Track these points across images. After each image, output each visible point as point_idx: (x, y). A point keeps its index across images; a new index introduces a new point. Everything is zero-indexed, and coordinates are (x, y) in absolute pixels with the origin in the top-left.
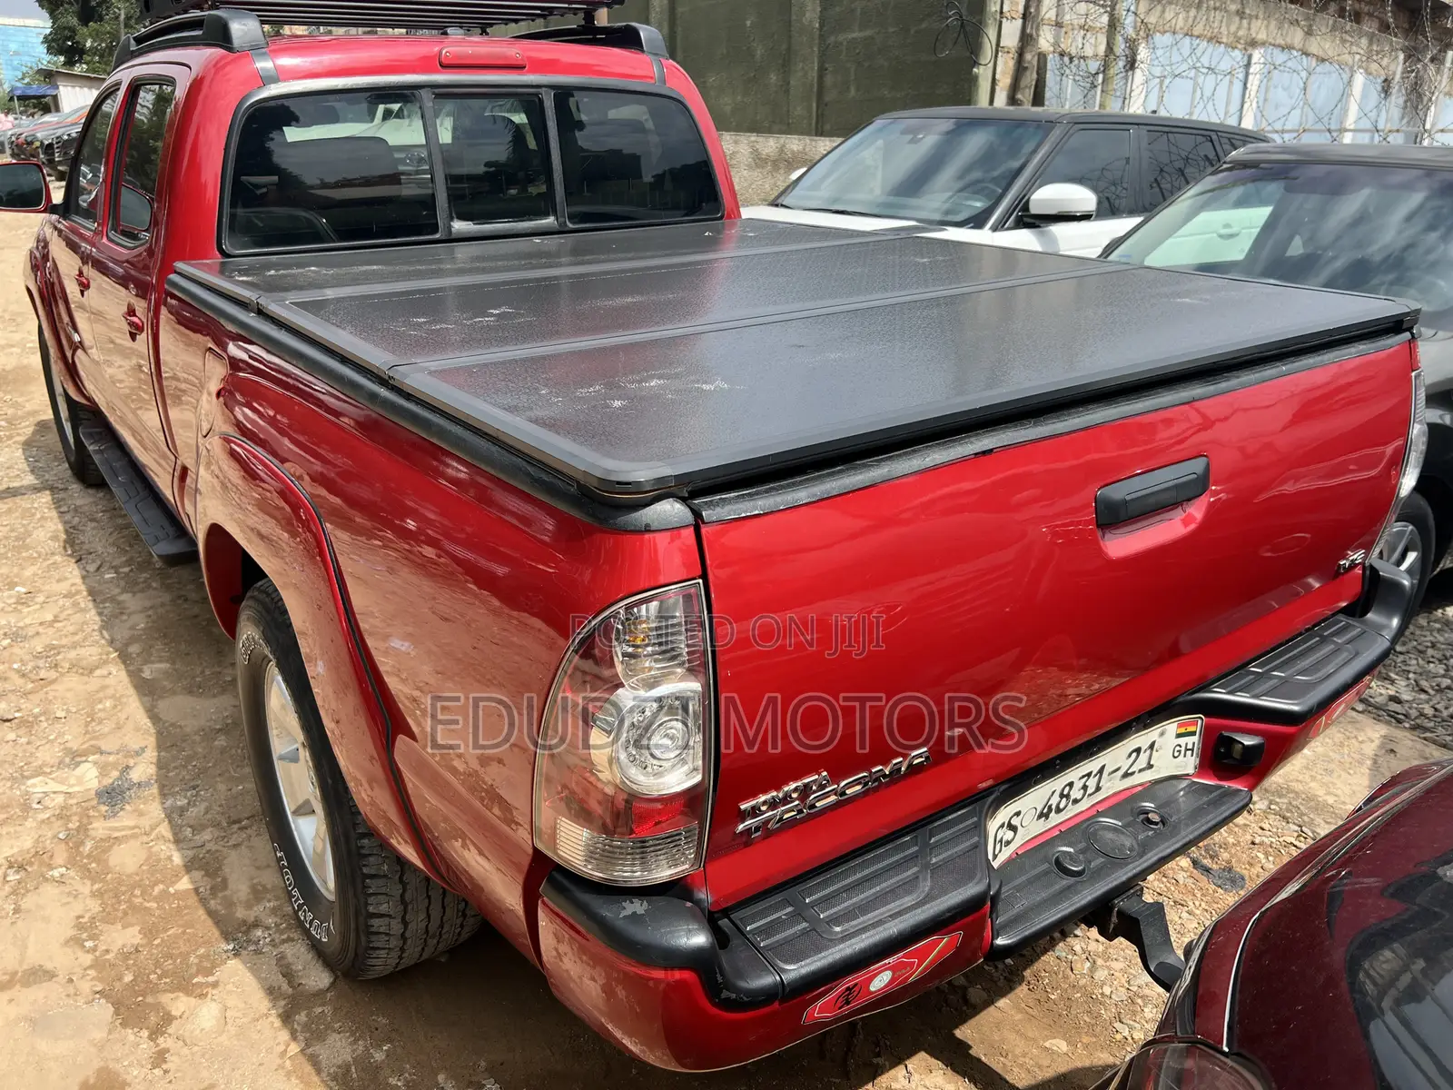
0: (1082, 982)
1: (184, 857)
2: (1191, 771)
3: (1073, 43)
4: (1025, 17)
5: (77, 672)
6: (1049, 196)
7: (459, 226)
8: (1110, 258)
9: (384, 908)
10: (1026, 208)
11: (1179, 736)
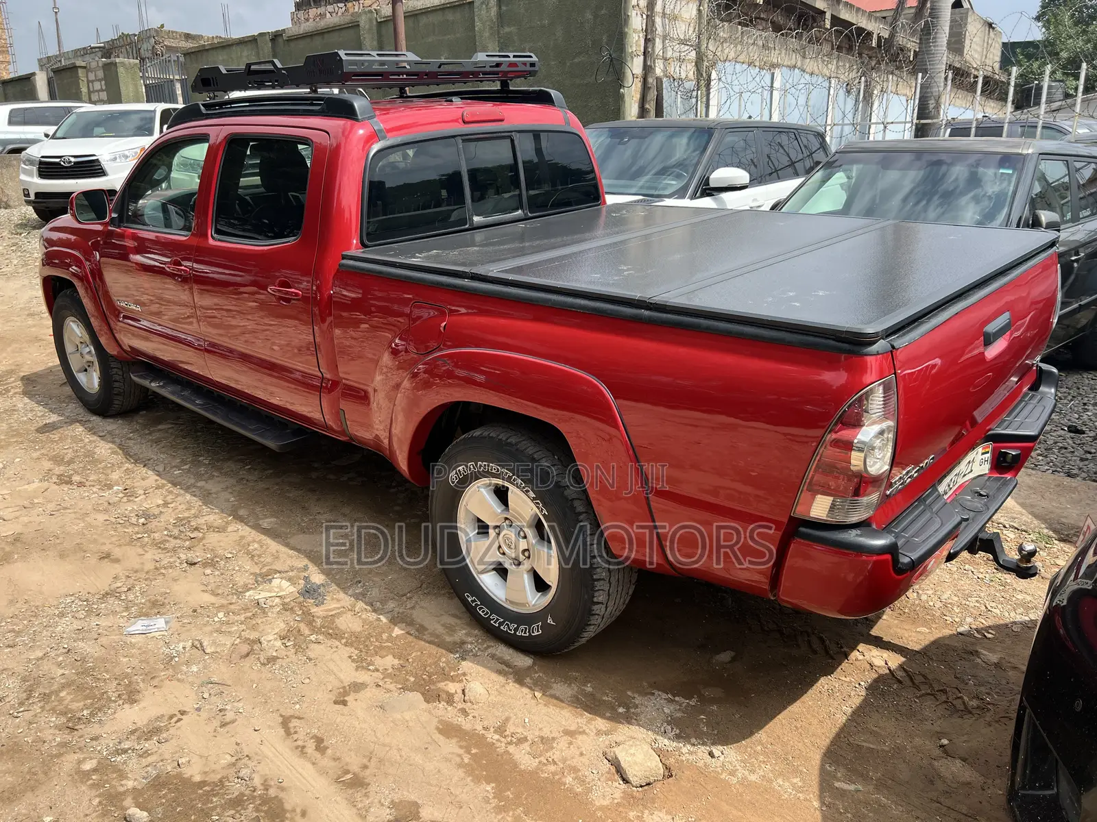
0: (917, 602)
1: (387, 618)
2: (987, 472)
3: (674, 69)
4: (645, 53)
5: (214, 531)
6: (722, 175)
7: (477, 219)
8: (783, 210)
9: (600, 599)
10: (707, 182)
11: (983, 454)
